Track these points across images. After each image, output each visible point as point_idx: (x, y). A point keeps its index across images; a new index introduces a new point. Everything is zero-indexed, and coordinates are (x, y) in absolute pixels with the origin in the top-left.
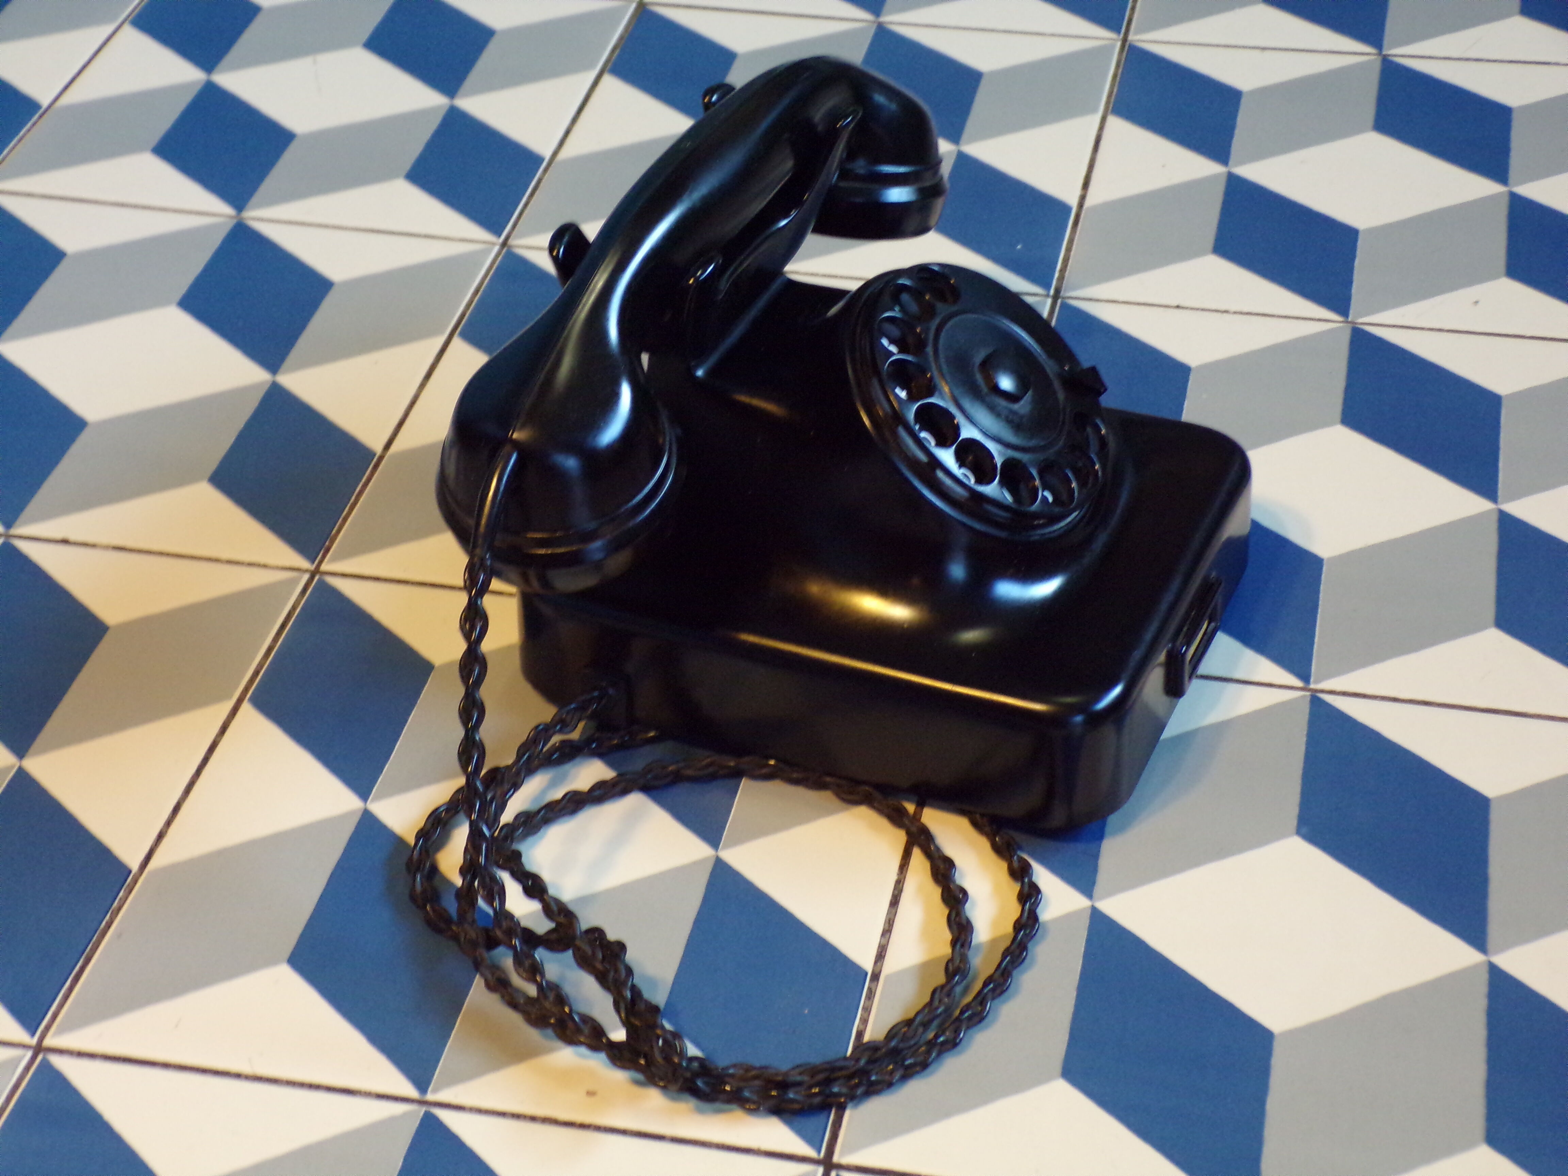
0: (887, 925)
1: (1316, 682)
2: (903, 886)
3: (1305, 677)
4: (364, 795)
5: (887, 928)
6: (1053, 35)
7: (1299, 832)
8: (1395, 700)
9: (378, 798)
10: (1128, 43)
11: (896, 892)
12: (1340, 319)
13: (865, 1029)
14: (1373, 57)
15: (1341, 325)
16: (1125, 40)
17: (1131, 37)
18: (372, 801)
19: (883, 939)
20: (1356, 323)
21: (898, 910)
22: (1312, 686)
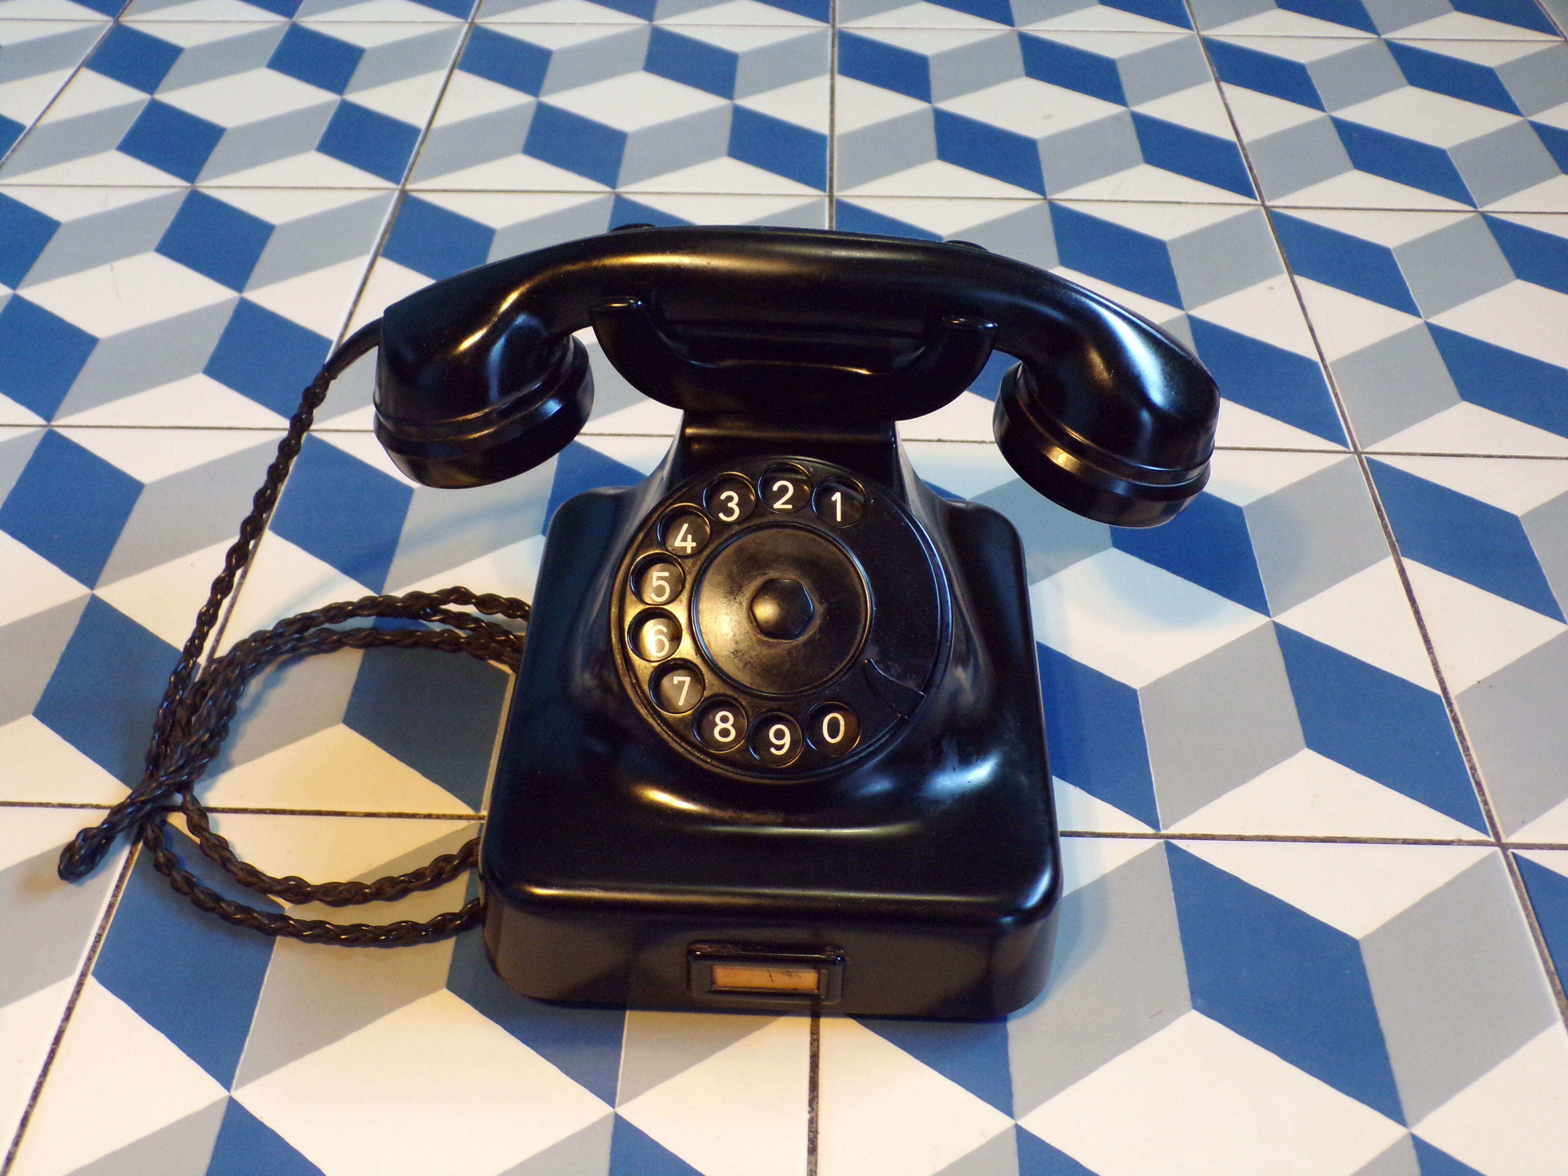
1: (1166, 827)
3: (1154, 823)
4: (226, 1079)
7: (1196, 1007)
8: (1242, 838)
9: (242, 1084)
10: (834, 201)
14: (1039, 202)
16: (831, 197)
17: (836, 194)
18: (236, 1089)
22: (1163, 832)
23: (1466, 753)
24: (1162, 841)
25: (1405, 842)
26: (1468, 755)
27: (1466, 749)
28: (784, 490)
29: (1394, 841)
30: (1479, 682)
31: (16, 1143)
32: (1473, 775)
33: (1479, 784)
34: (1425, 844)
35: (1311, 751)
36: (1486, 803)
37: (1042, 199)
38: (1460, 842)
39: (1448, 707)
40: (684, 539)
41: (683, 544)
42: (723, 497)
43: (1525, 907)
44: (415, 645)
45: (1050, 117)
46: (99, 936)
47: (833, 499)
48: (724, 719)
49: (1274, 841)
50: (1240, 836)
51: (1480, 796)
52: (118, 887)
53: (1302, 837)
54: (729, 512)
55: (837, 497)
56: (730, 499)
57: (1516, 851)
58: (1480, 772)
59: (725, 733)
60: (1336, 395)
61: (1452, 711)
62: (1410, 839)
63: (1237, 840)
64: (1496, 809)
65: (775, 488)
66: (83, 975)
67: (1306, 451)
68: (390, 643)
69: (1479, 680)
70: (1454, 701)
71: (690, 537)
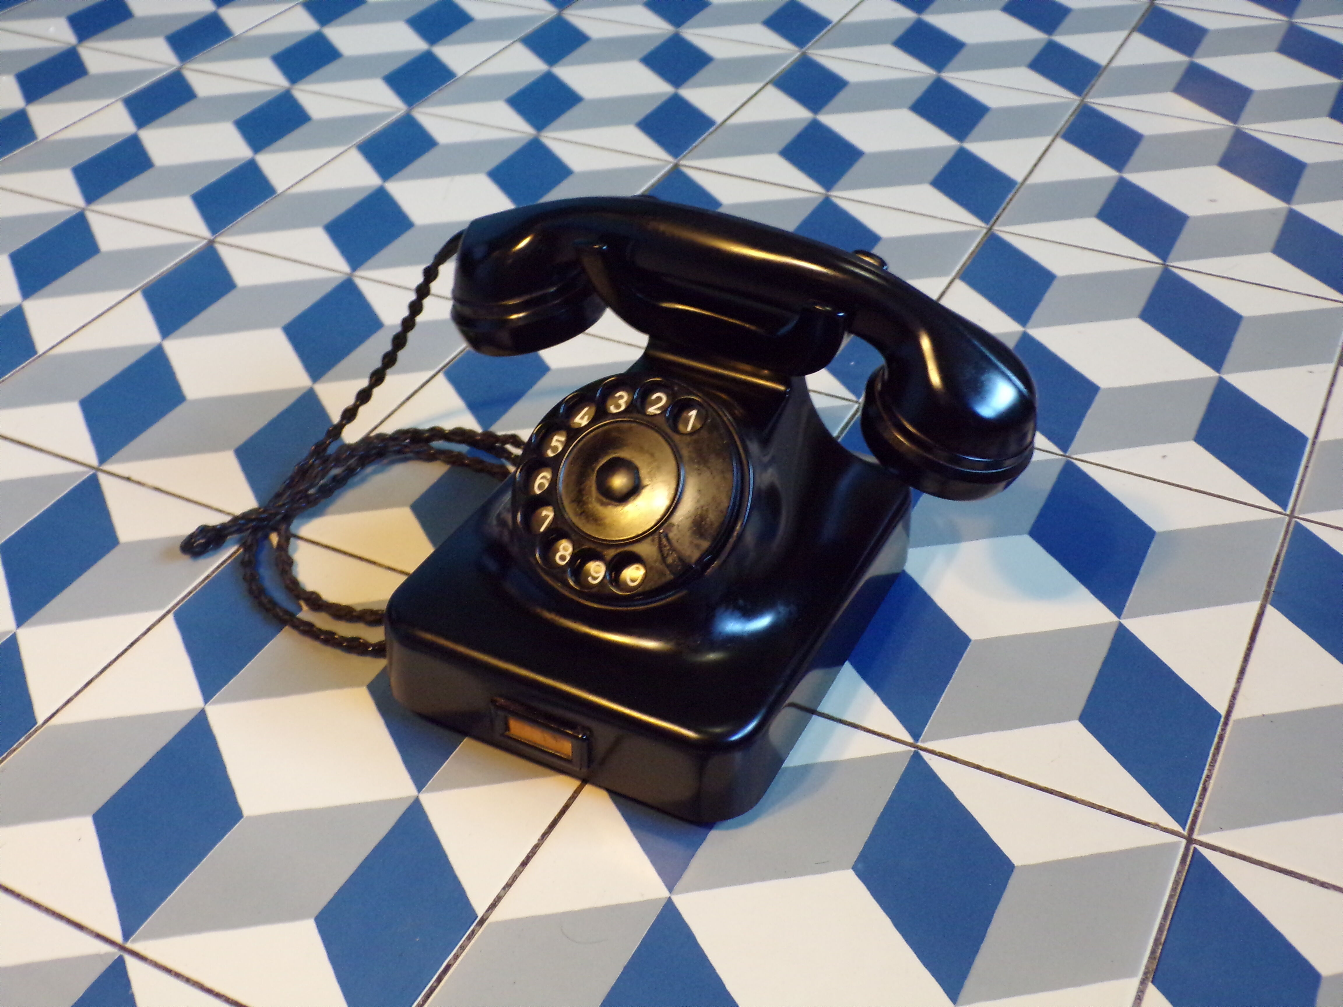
0: (511, 880)
1: (923, 742)
2: (537, 851)
3: (917, 736)
5: (509, 883)
6: (942, 219)
7: (854, 868)
8: (978, 767)
9: (216, 703)
11: (531, 854)
12: (1061, 453)
13: (454, 964)
14: (1156, 266)
15: (1060, 457)
19: (502, 891)
20: (1071, 458)
21: (525, 869)
22: (919, 744)
23: (1211, 764)
24: (913, 749)
25: (1110, 811)
26: (1212, 765)
27: (1214, 760)
28: (659, 399)
29: (1100, 808)
30: (1264, 715)
31: (77, 694)
32: (1206, 781)
33: (1205, 789)
34: (1126, 818)
35: (1080, 724)
36: (1200, 805)
37: (1162, 264)
38: (1156, 826)
39: (1222, 726)
40: (582, 418)
41: (580, 421)
42: (618, 395)
43: (1174, 889)
44: (481, 471)
45: (1214, 201)
46: (190, 592)
47: (690, 414)
48: (565, 549)
49: (1003, 777)
50: (998, 772)
51: (1200, 798)
52: (218, 567)
53: (1026, 781)
54: (618, 406)
55: (693, 413)
56: (621, 397)
57: (1198, 847)
58: (1212, 781)
59: (562, 558)
60: (1306, 467)
61: (1223, 730)
62: (1115, 811)
63: (974, 767)
64: (1205, 813)
65: (654, 396)
66: (168, 612)
67: (1246, 504)
68: (468, 466)
69: (1264, 714)
70: (1231, 723)
71: (586, 417)
